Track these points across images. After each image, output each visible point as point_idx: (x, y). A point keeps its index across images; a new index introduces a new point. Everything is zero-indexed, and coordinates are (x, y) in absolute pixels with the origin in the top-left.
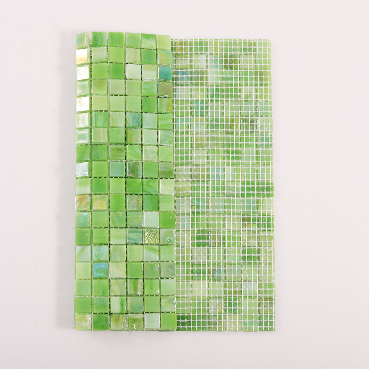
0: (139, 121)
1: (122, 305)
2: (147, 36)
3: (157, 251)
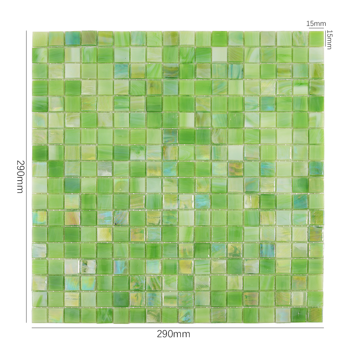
0: (123, 66)
1: (301, 84)
2: (35, 57)
3: (250, 49)
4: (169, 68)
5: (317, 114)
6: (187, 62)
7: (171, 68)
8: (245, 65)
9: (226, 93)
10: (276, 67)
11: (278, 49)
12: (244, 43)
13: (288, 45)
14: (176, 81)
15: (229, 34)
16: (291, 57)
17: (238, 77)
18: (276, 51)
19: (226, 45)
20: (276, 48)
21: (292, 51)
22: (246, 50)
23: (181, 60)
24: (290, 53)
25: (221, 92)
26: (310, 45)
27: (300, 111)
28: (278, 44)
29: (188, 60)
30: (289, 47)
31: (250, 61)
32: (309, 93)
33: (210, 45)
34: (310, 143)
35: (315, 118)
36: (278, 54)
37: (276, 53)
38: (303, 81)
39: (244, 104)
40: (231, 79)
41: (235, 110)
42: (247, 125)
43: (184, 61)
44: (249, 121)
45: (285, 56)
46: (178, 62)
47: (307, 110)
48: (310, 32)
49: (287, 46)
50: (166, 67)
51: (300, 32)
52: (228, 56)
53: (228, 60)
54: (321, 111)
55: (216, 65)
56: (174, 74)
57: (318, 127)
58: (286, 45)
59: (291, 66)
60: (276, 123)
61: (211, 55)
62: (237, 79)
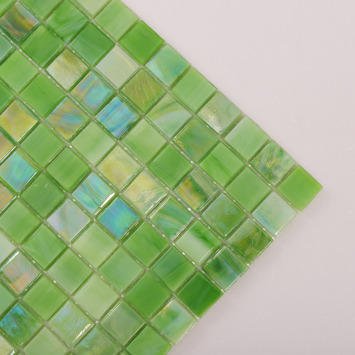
1: (204, 238)
3: (174, 103)
4: (20, 15)
5: (184, 313)
6: (57, 31)
7: (23, 18)
8: (143, 121)
9: (68, 137)
10: (191, 170)
11: (220, 145)
12: (174, 85)
13: (242, 154)
14: (10, 45)
15: (164, 49)
16: (228, 179)
17: (113, 130)
18: (215, 146)
19: (143, 61)
20: (219, 142)
21: (242, 169)
22: (167, 99)
23: (49, 20)
24: (234, 171)
25: (62, 128)
26: (279, 188)
27: (161, 282)
28: (228, 138)
29: (61, 30)
30: (241, 158)
31: (155, 122)
32: (204, 264)
33: (117, 38)
34: (127, 348)
35: (173, 315)
36: (212, 153)
37: (212, 149)
38: (211, 236)
39: (79, 183)
40: (99, 123)
41: (57, 178)
42: (53, 220)
43: (54, 26)
44: (63, 217)
45: (221, 167)
46: (42, 17)
47: (174, 289)
48: (299, 166)
49: (239, 154)
50: (16, 10)
51: (282, 152)
52: (128, 82)
53: (122, 88)
54: (195, 313)
55: (96, 78)
56: (16, 32)
57: (166, 335)
58: (239, 152)
59: (214, 193)
60: (105, 262)
61: (104, 56)
62: (109, 132)
